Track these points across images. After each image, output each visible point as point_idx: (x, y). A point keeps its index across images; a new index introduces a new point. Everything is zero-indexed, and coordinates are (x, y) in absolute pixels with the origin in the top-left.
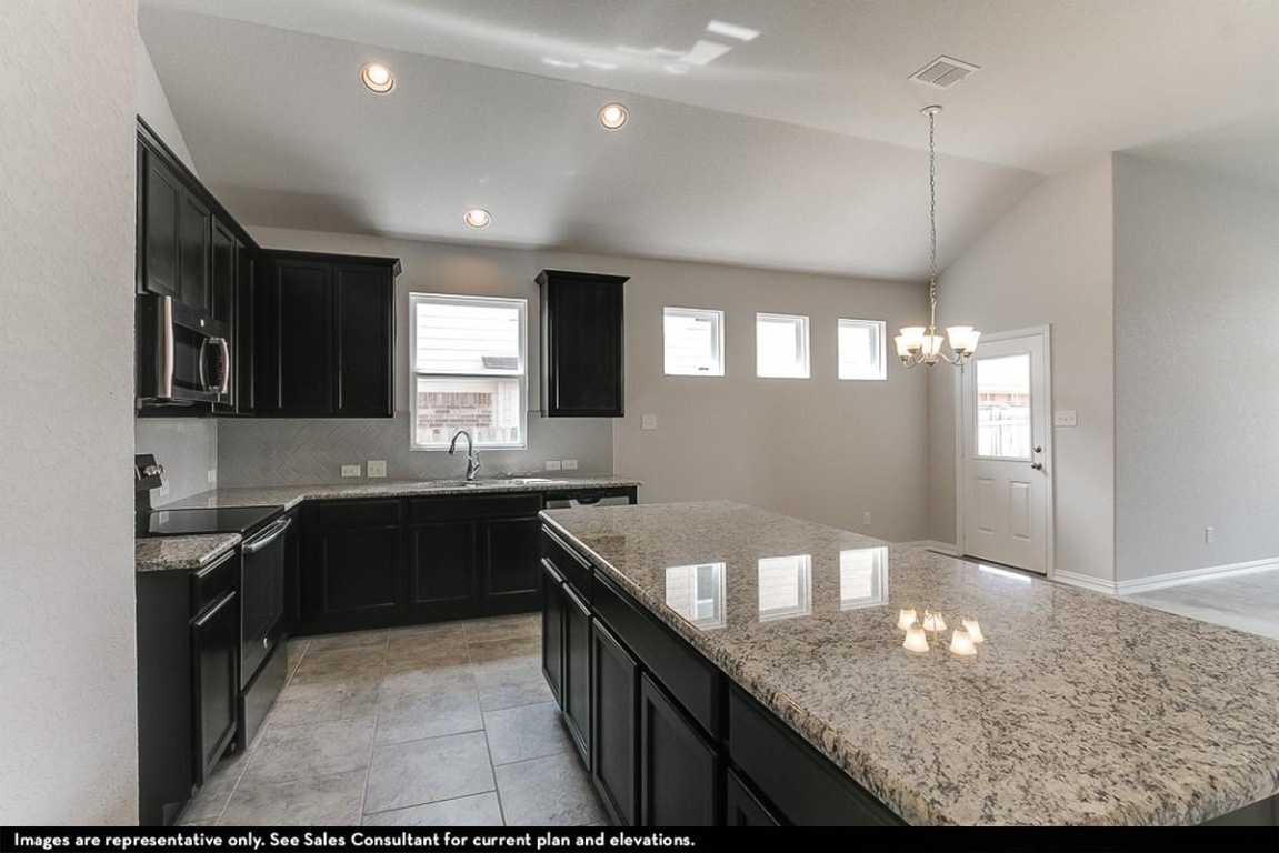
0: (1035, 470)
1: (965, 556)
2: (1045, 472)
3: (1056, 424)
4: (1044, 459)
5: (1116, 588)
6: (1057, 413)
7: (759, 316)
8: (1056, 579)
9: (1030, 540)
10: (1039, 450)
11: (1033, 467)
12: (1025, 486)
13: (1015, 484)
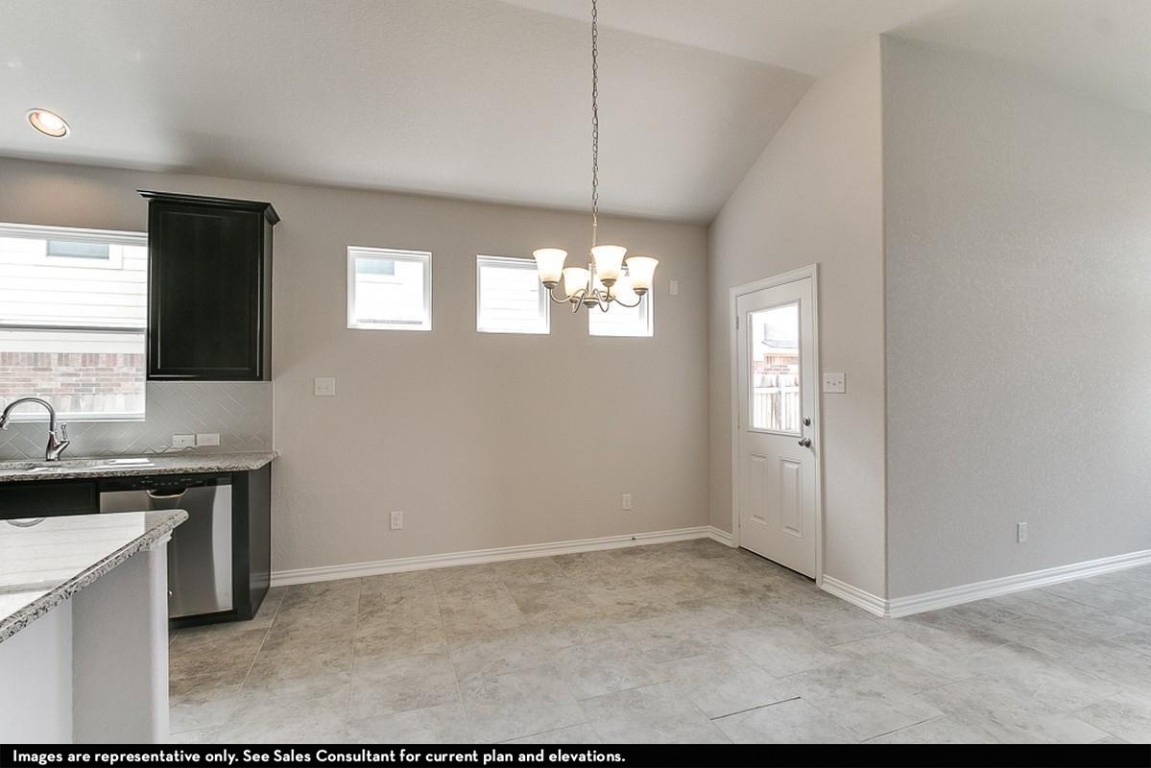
0: (804, 447)
1: (740, 548)
2: (814, 451)
3: (825, 390)
4: (811, 433)
5: (887, 608)
6: (825, 375)
7: (481, 259)
8: (824, 587)
9: (799, 535)
10: (808, 423)
11: (801, 444)
12: (795, 466)
13: (787, 465)
